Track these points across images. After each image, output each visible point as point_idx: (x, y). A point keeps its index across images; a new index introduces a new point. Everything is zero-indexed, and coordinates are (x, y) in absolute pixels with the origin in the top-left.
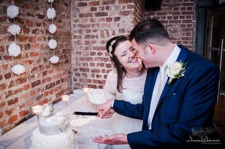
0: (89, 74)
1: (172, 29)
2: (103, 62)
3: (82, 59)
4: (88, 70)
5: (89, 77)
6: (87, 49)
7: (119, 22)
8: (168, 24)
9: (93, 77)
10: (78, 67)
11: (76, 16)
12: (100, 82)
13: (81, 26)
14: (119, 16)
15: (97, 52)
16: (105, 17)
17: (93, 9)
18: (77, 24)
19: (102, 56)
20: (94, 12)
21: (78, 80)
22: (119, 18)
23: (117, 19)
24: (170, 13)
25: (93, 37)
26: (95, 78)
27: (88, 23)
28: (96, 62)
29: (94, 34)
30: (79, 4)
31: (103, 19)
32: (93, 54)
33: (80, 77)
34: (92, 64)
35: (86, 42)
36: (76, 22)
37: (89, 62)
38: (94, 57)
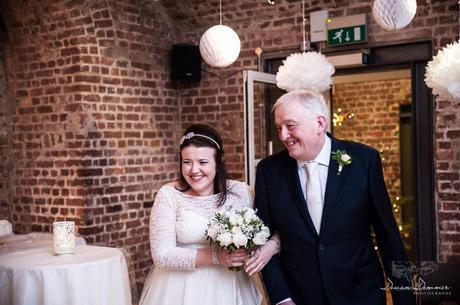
0: (33, 206)
1: (227, 123)
2: (49, 187)
3: (23, 182)
4: (31, 200)
5: (33, 213)
6: (29, 165)
7: (66, 122)
8: (220, 113)
9: (38, 212)
10: (20, 196)
11: (14, 113)
12: (46, 220)
13: (22, 128)
14: (65, 112)
15: (41, 169)
16: (49, 114)
17: (36, 101)
18: (17, 124)
19: (47, 177)
20: (36, 106)
21: (19, 218)
22: (66, 115)
23: (64, 117)
24: (222, 90)
25: (36, 145)
26: (41, 214)
27: (30, 123)
28: (41, 187)
29: (37, 141)
30: (18, 92)
31: (47, 118)
32: (37, 173)
33: (22, 213)
34: (36, 191)
35: (27, 154)
36: (15, 122)
37: (32, 188)
38: (38, 178)
